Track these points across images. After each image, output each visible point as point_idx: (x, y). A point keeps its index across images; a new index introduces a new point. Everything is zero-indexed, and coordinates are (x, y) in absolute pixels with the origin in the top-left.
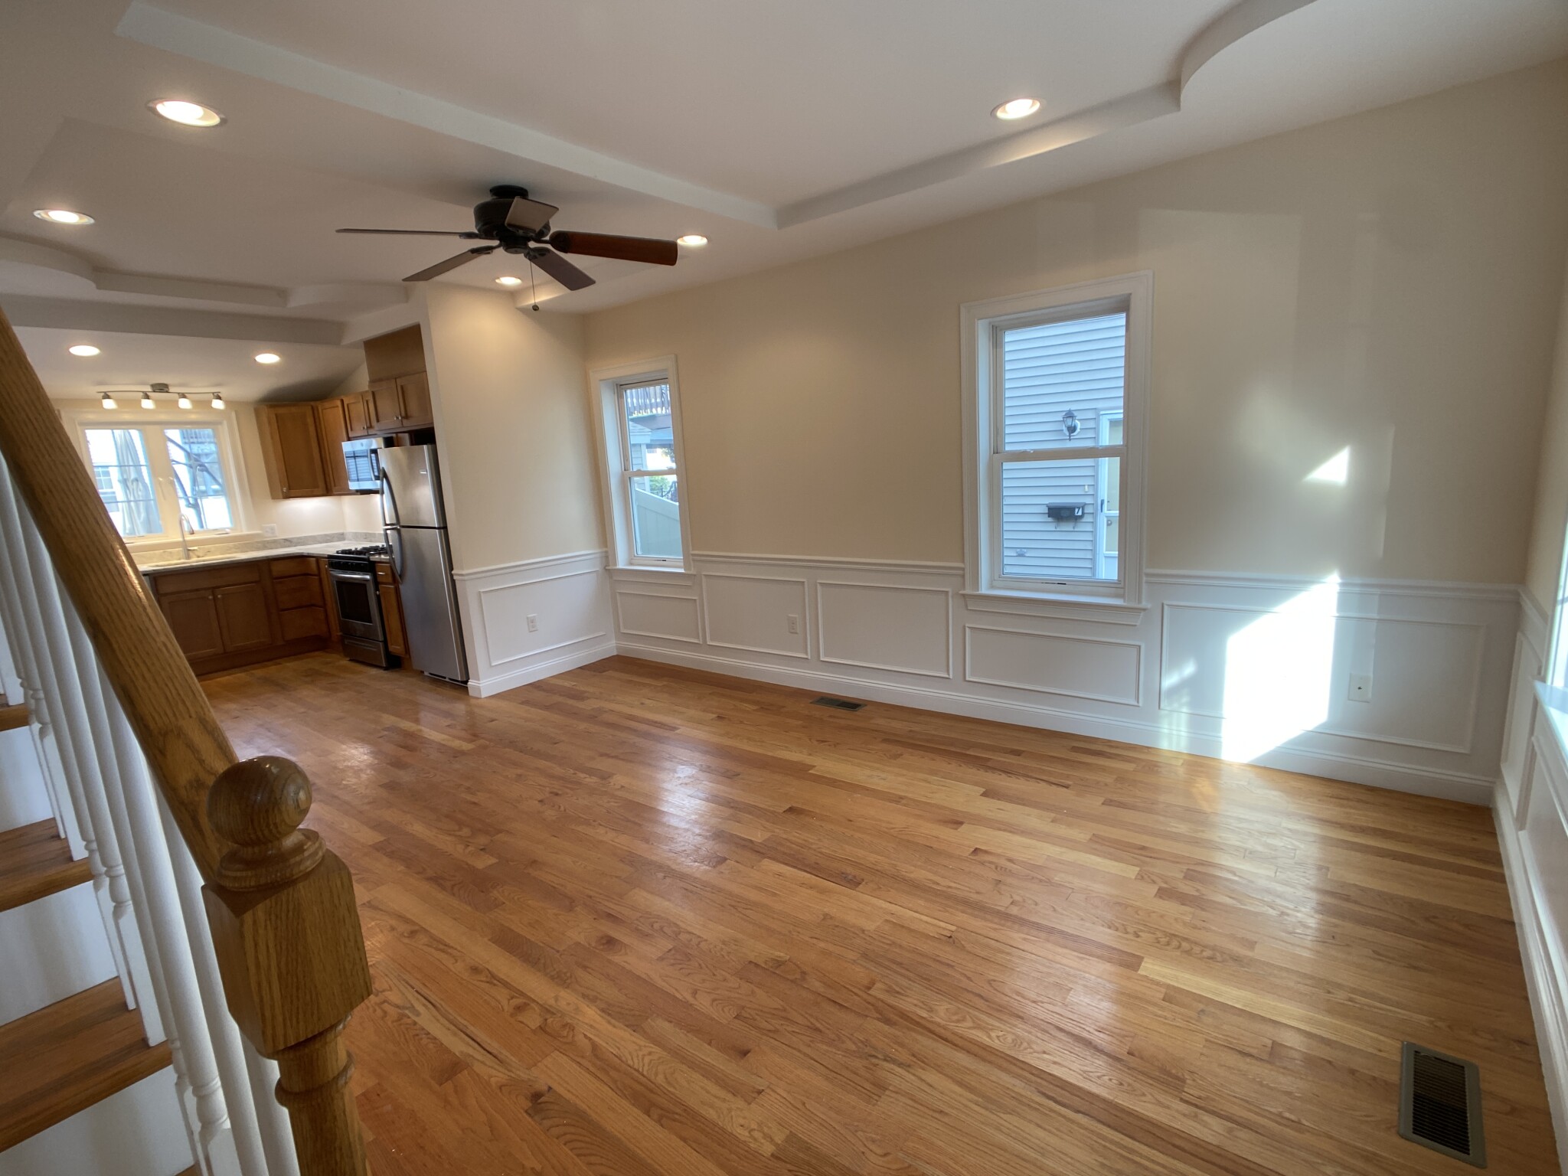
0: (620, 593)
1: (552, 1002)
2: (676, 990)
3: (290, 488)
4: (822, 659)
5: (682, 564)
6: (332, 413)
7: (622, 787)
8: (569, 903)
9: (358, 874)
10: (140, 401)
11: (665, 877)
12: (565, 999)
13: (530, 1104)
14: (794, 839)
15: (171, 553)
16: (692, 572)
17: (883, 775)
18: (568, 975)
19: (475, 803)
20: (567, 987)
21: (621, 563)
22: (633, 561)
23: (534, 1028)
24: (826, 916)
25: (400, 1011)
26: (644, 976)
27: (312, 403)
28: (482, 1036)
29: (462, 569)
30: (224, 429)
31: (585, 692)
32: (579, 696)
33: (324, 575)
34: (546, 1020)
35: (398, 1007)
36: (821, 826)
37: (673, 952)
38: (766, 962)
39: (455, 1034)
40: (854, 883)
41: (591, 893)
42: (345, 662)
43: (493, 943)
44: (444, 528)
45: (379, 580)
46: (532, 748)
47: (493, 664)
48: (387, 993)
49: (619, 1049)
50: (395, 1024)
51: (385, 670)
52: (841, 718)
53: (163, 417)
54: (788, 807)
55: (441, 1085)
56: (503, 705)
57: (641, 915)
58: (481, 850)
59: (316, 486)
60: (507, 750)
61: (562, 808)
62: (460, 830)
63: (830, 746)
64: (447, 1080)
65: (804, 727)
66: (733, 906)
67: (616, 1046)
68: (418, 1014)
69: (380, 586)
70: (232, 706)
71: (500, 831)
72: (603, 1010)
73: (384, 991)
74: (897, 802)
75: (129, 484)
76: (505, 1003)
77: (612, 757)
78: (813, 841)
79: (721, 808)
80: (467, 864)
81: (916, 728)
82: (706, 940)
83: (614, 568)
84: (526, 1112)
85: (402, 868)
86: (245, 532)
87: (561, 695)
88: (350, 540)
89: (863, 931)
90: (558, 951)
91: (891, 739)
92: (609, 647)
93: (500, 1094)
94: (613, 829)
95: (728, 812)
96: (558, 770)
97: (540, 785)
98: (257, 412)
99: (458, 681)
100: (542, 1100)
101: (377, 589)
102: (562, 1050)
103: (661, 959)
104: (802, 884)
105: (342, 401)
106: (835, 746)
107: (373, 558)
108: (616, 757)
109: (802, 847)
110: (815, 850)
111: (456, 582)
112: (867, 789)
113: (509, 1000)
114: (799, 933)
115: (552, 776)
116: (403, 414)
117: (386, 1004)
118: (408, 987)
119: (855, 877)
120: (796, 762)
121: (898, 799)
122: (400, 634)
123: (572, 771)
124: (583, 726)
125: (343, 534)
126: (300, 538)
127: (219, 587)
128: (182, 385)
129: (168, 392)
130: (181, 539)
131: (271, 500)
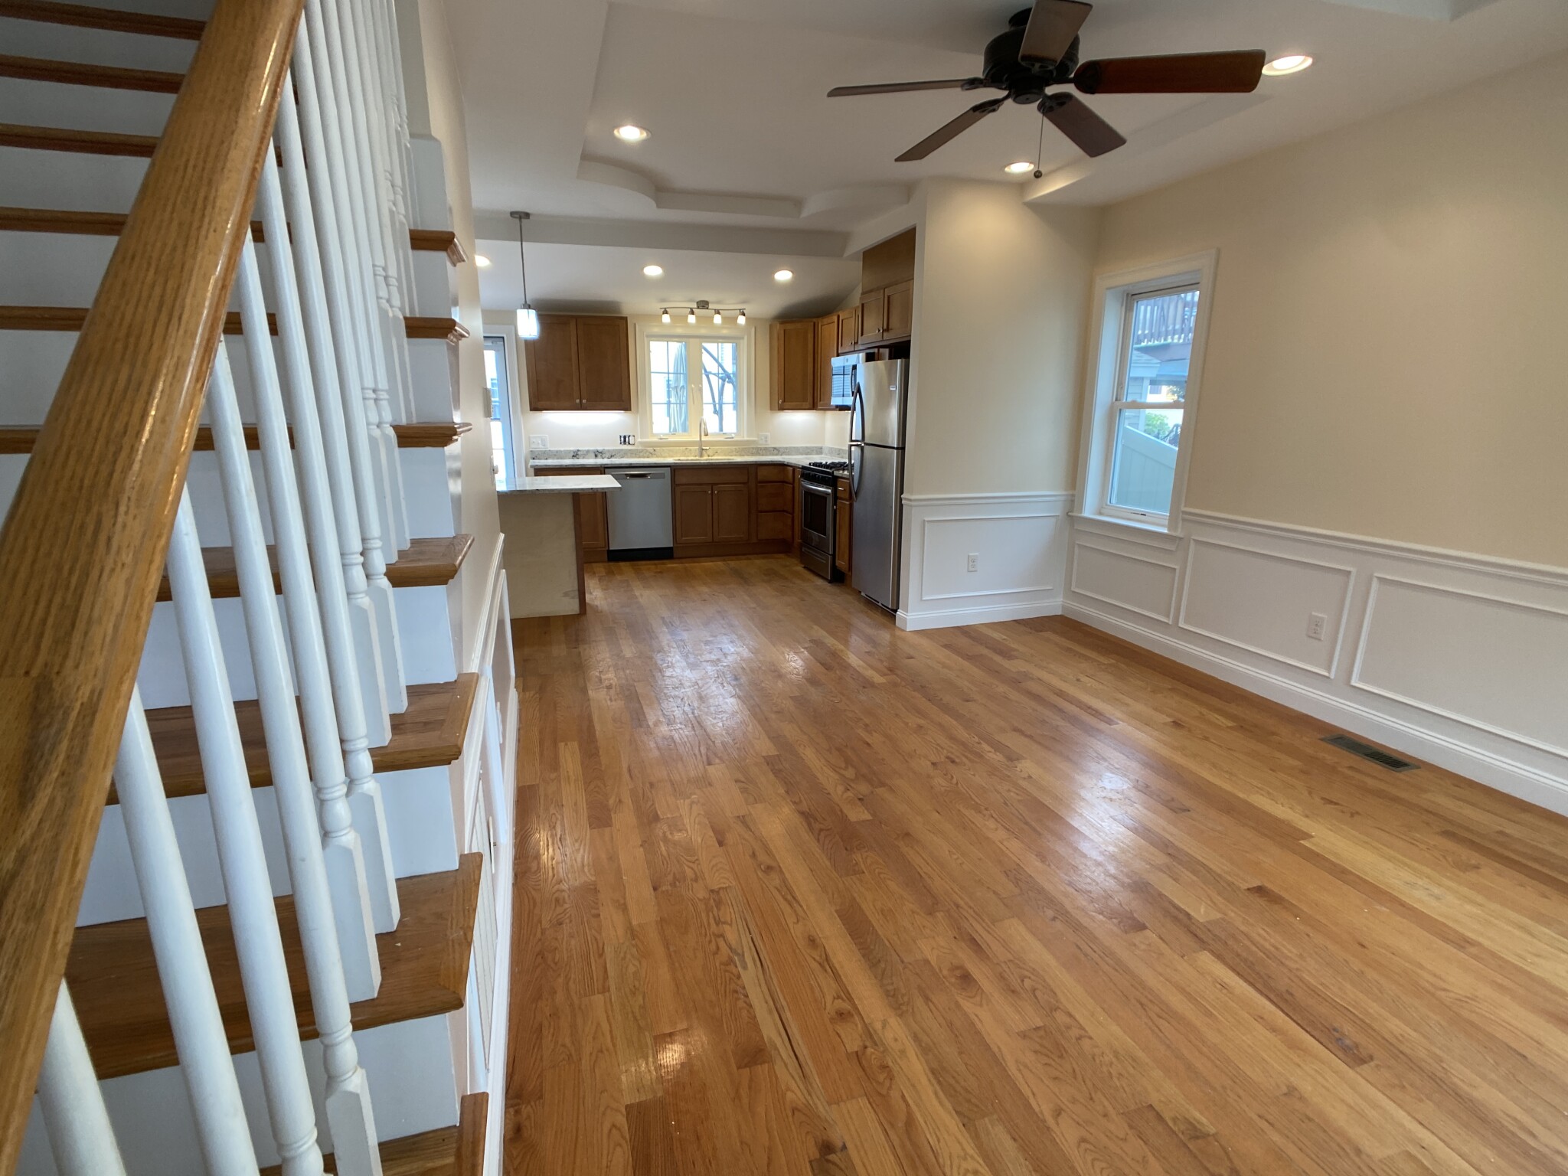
0: (1079, 545)
1: (878, 1026)
2: (1034, 1094)
3: (784, 401)
4: (1353, 683)
5: (1166, 522)
6: (828, 329)
7: (1030, 777)
8: (931, 903)
9: (743, 782)
10: (687, 316)
11: (1054, 919)
12: (894, 1032)
13: (818, 1156)
14: (1258, 938)
15: (690, 450)
16: (1179, 533)
17: (1436, 891)
18: (906, 999)
19: (868, 744)
20: (901, 1016)
21: (1088, 511)
22: (1103, 511)
23: (849, 1050)
24: (1292, 1091)
25: (731, 954)
26: (995, 1050)
27: (814, 320)
28: (794, 1030)
29: (912, 494)
30: (744, 343)
31: (1015, 650)
32: (1006, 653)
33: (796, 485)
34: (866, 1047)
35: (730, 948)
36: (1308, 935)
37: (1042, 1033)
38: (1175, 1120)
39: (770, 1012)
40: (1355, 1057)
41: (961, 903)
42: (800, 568)
43: (839, 916)
44: (902, 449)
45: (839, 495)
46: (941, 699)
47: (924, 599)
48: (727, 927)
49: (939, 1141)
50: (722, 967)
51: (829, 583)
52: (1368, 775)
53: (703, 332)
54: (1256, 883)
55: (739, 1068)
56: (925, 642)
57: (1012, 958)
58: (860, 799)
59: (805, 400)
60: (916, 694)
61: (954, 781)
62: (846, 768)
63: (1343, 812)
64: (746, 1066)
65: (1302, 771)
66: (1142, 1004)
67: (937, 1136)
68: (745, 968)
69: (838, 501)
70: (705, 589)
71: (883, 785)
72: (933, 1071)
73: (724, 923)
74: (1461, 948)
76: (829, 999)
77: (1026, 736)
78: (1289, 954)
79: (1152, 849)
80: (841, 811)
81: (1511, 829)
82: (1090, 1038)
83: (1080, 515)
84: (810, 1162)
85: (783, 791)
86: (746, 438)
87: (987, 647)
88: (826, 454)
89: (1358, 1151)
90: (902, 962)
91: (1455, 833)
92: (1053, 605)
93: (791, 1119)
94: (1006, 828)
95: (1161, 859)
96: (962, 733)
97: (938, 745)
98: (771, 326)
99: (889, 608)
100: (832, 1157)
101: (835, 503)
102: (871, 1100)
103: (1024, 1035)
104: (1260, 1018)
105: (839, 317)
106: (1352, 815)
107: (836, 473)
108: (1030, 737)
109: (1268, 957)
110: (1290, 970)
111: (904, 507)
112: (1403, 904)
113: (834, 998)
114: (1240, 1097)
115: (952, 738)
116: (885, 327)
117: (722, 939)
118: (746, 929)
119: (1357, 1046)
120: (1282, 821)
121: (1463, 943)
122: (847, 551)
123: (976, 739)
124: (1002, 689)
125: (821, 448)
126: (786, 448)
127: (717, 484)
128: (719, 302)
129: (707, 308)
130: (698, 439)
131: (769, 411)
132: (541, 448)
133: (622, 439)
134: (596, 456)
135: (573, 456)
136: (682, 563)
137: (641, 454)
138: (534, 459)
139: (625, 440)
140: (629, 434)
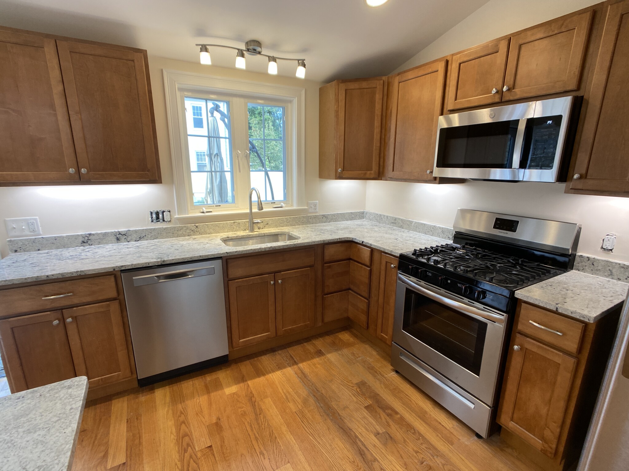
3: (343, 170)
30: (294, 107)
59: (370, 169)
75: (213, 157)
86: (295, 207)
98: (322, 92)
125: (363, 213)
126: (334, 215)
127: (280, 272)
128: (274, 46)
129: (259, 53)
130: (248, 211)
131: (318, 179)
132: (28, 235)
133: (154, 216)
134: (118, 239)
135: (84, 242)
136: (242, 379)
137: (181, 233)
138: (16, 251)
139: (158, 216)
140: (163, 209)
